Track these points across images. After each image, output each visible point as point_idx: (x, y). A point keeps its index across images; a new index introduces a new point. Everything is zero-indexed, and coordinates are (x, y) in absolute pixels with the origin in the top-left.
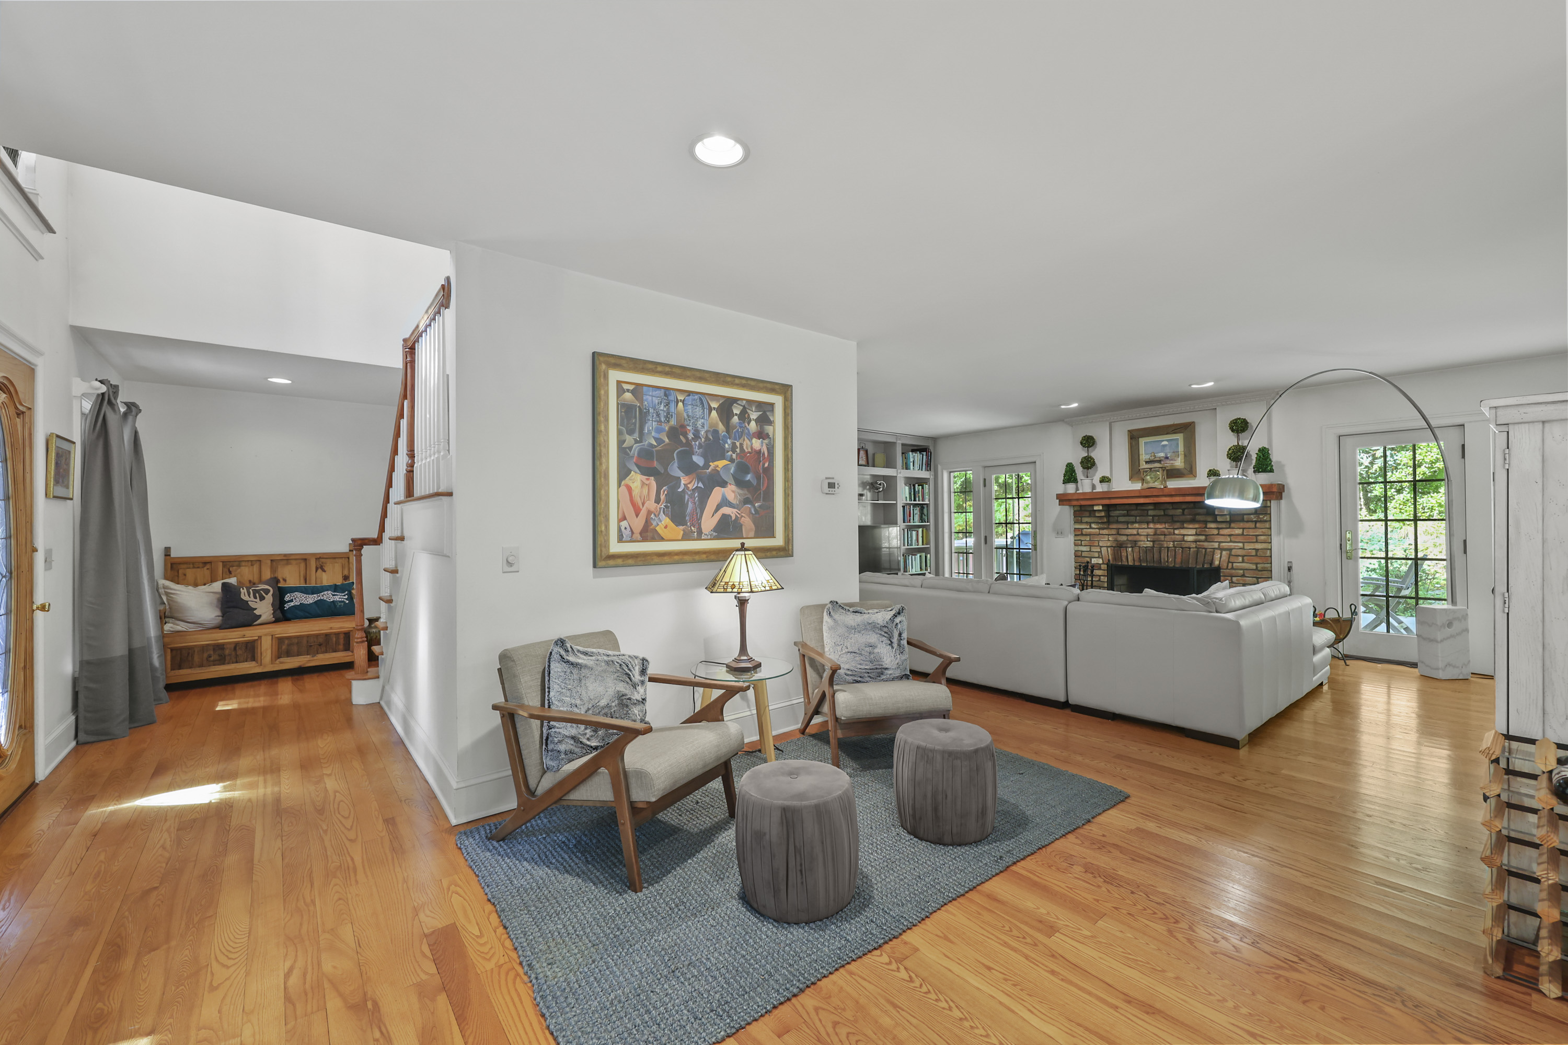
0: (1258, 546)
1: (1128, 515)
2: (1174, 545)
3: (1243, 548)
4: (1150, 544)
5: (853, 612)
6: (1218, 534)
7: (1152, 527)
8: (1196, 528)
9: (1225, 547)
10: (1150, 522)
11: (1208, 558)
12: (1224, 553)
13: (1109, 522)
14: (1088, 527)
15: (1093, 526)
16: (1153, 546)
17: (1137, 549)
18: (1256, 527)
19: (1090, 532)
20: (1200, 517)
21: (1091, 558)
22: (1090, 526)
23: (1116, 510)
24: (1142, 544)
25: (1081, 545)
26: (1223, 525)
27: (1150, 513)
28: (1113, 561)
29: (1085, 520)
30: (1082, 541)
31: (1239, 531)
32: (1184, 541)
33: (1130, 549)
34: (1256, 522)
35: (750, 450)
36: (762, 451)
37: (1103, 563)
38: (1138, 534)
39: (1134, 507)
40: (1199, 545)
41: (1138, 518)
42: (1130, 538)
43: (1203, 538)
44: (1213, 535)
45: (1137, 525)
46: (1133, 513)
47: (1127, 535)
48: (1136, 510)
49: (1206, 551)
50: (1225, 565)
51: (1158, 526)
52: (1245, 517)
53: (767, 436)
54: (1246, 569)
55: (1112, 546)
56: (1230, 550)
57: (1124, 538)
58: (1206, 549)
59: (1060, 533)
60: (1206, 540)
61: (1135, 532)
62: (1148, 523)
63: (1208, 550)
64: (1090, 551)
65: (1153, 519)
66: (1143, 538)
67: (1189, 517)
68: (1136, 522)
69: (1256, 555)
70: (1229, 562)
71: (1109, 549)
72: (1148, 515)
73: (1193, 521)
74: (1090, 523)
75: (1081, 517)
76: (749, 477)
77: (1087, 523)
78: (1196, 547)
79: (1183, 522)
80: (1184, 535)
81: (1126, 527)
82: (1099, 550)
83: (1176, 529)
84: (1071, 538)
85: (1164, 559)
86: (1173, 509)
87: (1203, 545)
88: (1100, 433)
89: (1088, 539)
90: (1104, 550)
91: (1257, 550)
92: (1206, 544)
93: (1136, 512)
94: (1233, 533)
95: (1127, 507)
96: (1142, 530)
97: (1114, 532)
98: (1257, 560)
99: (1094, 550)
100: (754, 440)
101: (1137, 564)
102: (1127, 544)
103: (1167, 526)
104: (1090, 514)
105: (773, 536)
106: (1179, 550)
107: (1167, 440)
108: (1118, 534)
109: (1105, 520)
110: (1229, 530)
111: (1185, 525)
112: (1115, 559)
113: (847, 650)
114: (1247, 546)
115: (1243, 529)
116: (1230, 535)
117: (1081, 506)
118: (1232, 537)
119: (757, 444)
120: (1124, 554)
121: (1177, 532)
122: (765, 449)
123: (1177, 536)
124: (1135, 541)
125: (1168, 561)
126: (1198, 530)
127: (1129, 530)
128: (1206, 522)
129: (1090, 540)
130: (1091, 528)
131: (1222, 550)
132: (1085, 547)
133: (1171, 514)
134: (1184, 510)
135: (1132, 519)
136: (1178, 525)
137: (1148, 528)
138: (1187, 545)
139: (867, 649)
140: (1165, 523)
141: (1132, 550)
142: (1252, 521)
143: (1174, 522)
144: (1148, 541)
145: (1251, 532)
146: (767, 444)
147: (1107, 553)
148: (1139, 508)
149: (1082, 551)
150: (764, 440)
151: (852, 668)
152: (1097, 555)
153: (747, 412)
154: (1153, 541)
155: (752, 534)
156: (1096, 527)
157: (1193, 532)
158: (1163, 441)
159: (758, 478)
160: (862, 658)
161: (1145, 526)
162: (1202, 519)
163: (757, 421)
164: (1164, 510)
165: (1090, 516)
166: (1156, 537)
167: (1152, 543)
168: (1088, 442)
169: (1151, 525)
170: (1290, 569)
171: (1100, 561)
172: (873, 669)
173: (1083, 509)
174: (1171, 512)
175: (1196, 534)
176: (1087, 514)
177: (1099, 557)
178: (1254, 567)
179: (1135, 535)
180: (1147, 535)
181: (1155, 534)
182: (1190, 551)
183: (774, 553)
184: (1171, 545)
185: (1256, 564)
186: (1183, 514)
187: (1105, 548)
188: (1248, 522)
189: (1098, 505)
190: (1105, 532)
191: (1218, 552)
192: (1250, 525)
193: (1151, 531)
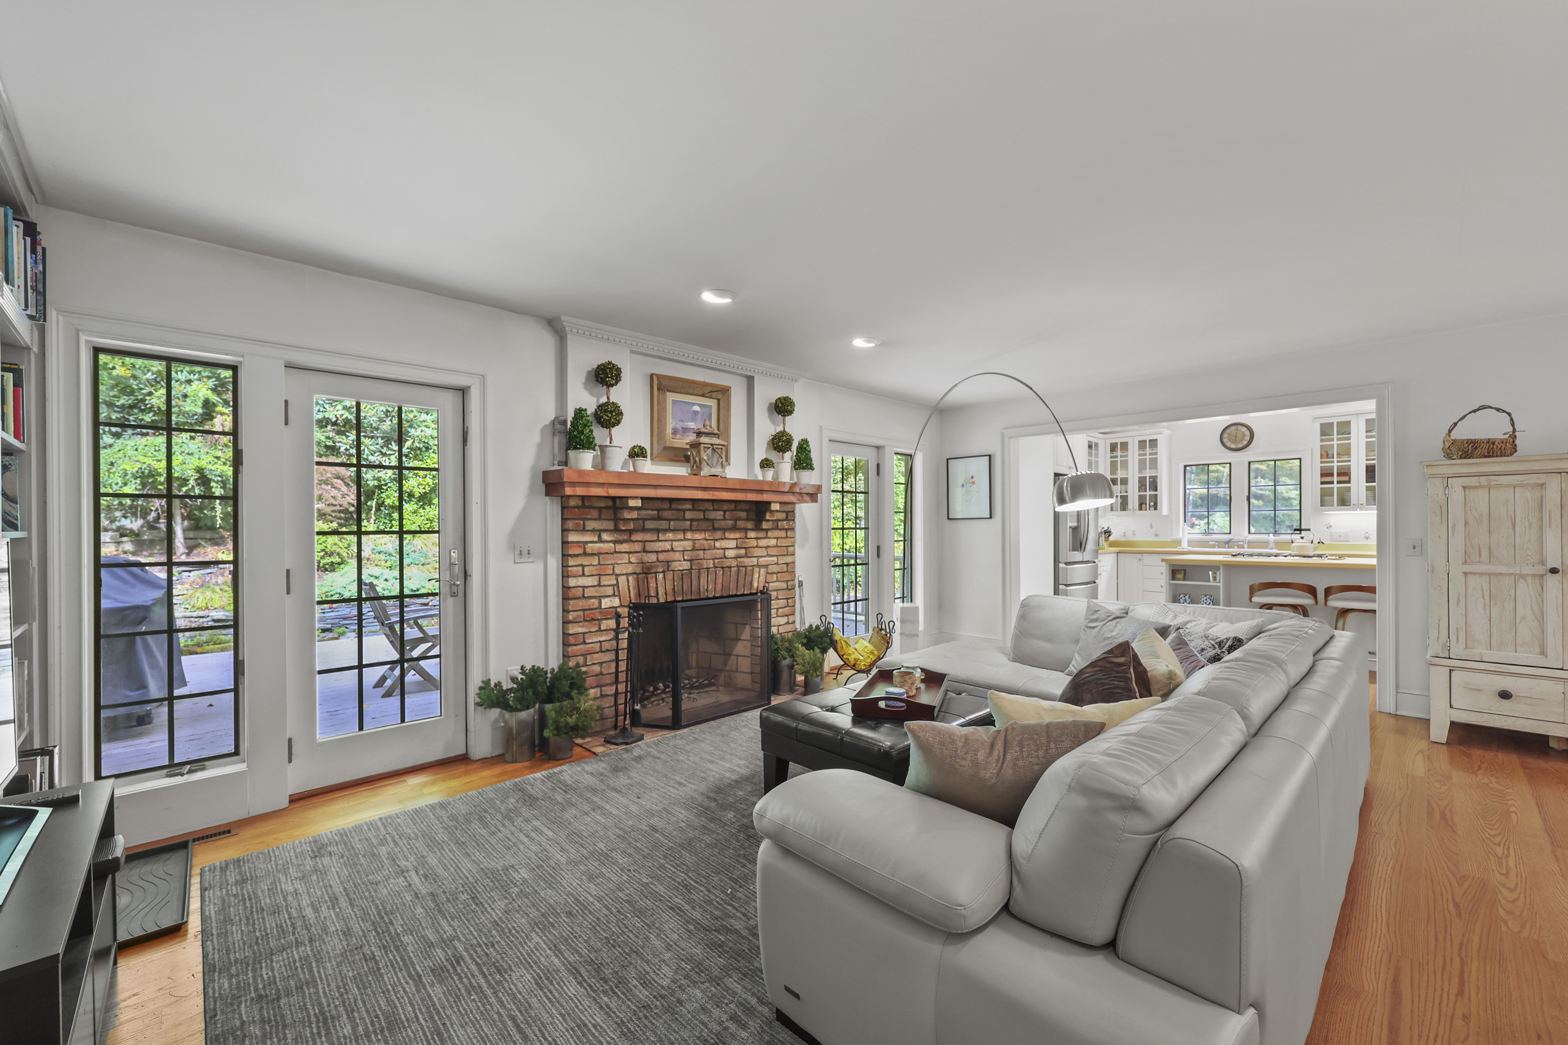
0: (785, 559)
1: (659, 518)
2: (714, 564)
3: (777, 564)
4: (686, 565)
6: (757, 547)
7: (690, 537)
8: (736, 539)
9: (764, 563)
10: (687, 530)
11: (748, 579)
12: (763, 570)
14: (596, 539)
15: (605, 536)
16: (691, 568)
17: (669, 576)
18: (787, 537)
19: (600, 548)
20: (741, 522)
21: (600, 598)
22: (600, 536)
24: (678, 566)
25: (583, 575)
27: (688, 515)
28: (636, 599)
29: (591, 525)
30: (583, 566)
32: (725, 557)
33: (661, 576)
37: (621, 606)
38: (672, 549)
39: (666, 505)
40: (740, 562)
41: (672, 523)
42: (662, 557)
43: (743, 552)
44: (752, 547)
45: (670, 535)
46: (666, 514)
47: (657, 552)
48: (670, 509)
49: (746, 571)
51: (698, 536)
52: (780, 523)
54: (779, 590)
55: (635, 573)
56: (766, 566)
57: (653, 557)
58: (745, 567)
59: (525, 552)
60: (746, 556)
61: (667, 546)
62: (684, 531)
63: (749, 568)
64: (599, 585)
65: (691, 525)
66: (677, 556)
67: (730, 523)
68: (669, 530)
69: (787, 571)
70: (766, 582)
71: (630, 578)
72: (684, 519)
73: (734, 529)
75: (584, 520)
77: (593, 531)
78: (737, 566)
79: (724, 530)
80: (724, 549)
81: (655, 538)
82: (615, 582)
83: (716, 540)
84: (552, 562)
85: (704, 587)
86: (714, 510)
87: (744, 562)
89: (596, 562)
90: (622, 579)
91: (787, 564)
92: (746, 561)
93: (670, 512)
94: (769, 544)
95: (658, 505)
96: (677, 543)
97: (638, 547)
98: (787, 577)
99: (606, 583)
101: (668, 598)
102: (657, 567)
103: (707, 535)
104: (600, 514)
106: (719, 571)
107: (700, 405)
108: (645, 551)
110: (766, 540)
111: (726, 534)
112: (639, 595)
114: (780, 560)
115: (777, 538)
116: (767, 547)
117: (583, 498)
118: (769, 549)
120: (652, 585)
121: (718, 544)
123: (718, 551)
124: (668, 562)
125: (707, 590)
126: (739, 541)
127: (660, 544)
128: (746, 530)
129: (599, 564)
130: (600, 540)
131: (758, 566)
132: (591, 578)
133: (711, 518)
134: (725, 511)
135: (664, 525)
136: (718, 534)
137: (685, 539)
138: (727, 563)
140: (705, 531)
141: (664, 575)
142: (784, 529)
143: (715, 529)
144: (685, 560)
145: (783, 543)
147: (627, 586)
148: (673, 506)
149: (584, 587)
152: (610, 591)
154: (691, 560)
156: (609, 539)
157: (733, 544)
158: (695, 404)
161: (680, 536)
162: (743, 526)
164: (704, 511)
165: (599, 518)
166: (694, 553)
167: (689, 563)
168: (612, 376)
169: (689, 535)
171: (616, 602)
173: (587, 504)
174: (712, 515)
175: (737, 548)
176: (595, 514)
177: (614, 595)
178: (784, 585)
179: (668, 551)
180: (683, 551)
181: (694, 549)
182: (730, 571)
184: (711, 564)
186: (724, 519)
187: (624, 577)
188: (781, 529)
189: (636, 498)
190: (624, 547)
191: (757, 569)
192: (783, 534)
193: (688, 545)
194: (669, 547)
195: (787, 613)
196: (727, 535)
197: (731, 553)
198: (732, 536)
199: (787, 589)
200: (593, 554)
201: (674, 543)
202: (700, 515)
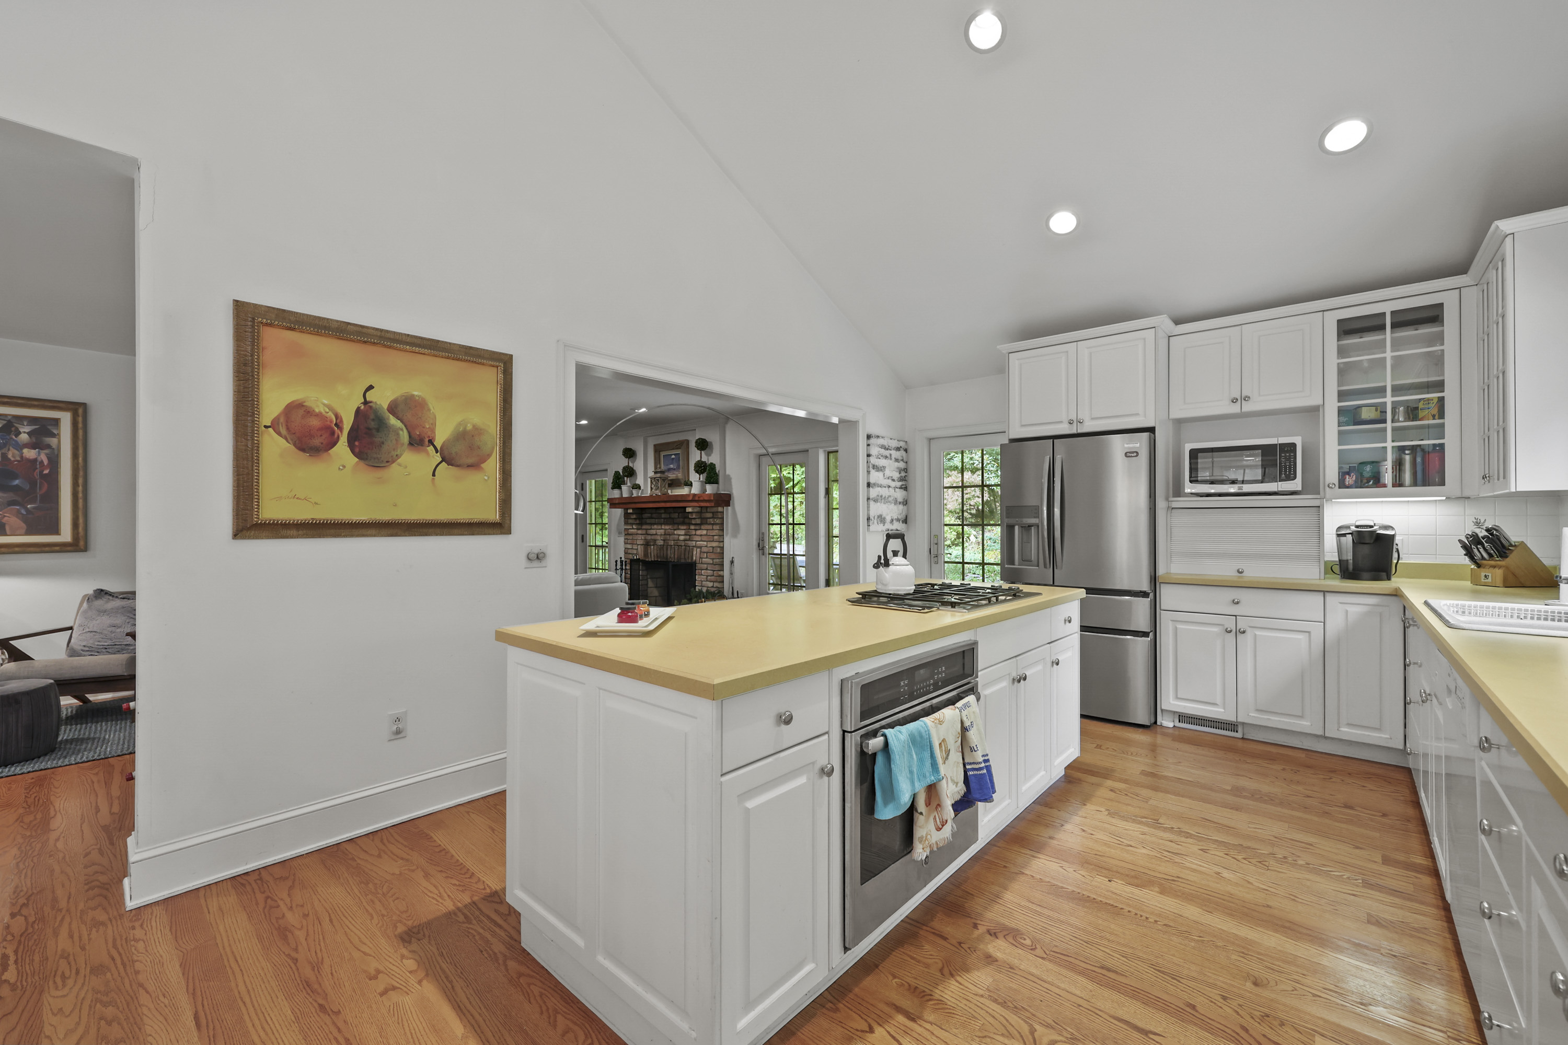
0: (714, 544)
1: (651, 517)
2: (674, 543)
3: (706, 546)
5: (121, 598)
6: (695, 535)
9: (698, 545)
11: (690, 554)
12: (698, 550)
13: (641, 524)
15: (634, 527)
16: (663, 545)
18: (713, 529)
19: (632, 532)
21: (633, 554)
22: (632, 527)
23: (646, 513)
24: (658, 543)
25: (628, 543)
26: (697, 527)
27: (663, 516)
29: (629, 521)
30: (628, 539)
31: (704, 532)
32: (678, 540)
34: (713, 524)
35: (18, 459)
36: (39, 459)
38: (656, 534)
39: (653, 511)
40: (686, 543)
41: (656, 520)
42: (653, 537)
43: (688, 537)
44: (693, 535)
45: (655, 527)
46: (654, 515)
47: (651, 535)
48: (655, 513)
50: (698, 559)
51: (667, 527)
53: (49, 446)
55: (643, 544)
56: (700, 547)
57: (650, 537)
59: (620, 532)
60: (689, 540)
62: (661, 524)
63: (690, 548)
64: (632, 548)
65: (664, 521)
66: (658, 537)
67: (679, 520)
68: (655, 524)
69: (713, 552)
70: (700, 558)
71: (642, 547)
72: (661, 518)
74: (632, 524)
75: (628, 519)
76: (16, 482)
77: (630, 524)
78: (685, 545)
80: (679, 535)
81: (650, 528)
82: (637, 548)
83: (675, 530)
84: (621, 540)
88: (639, 447)
89: (632, 538)
90: (640, 547)
91: (713, 547)
92: (690, 543)
93: (656, 515)
94: (702, 533)
95: (649, 510)
97: (644, 532)
98: (713, 556)
99: (635, 548)
100: (25, 451)
101: (656, 560)
102: (651, 542)
103: (671, 527)
104: (630, 516)
105: (57, 532)
107: (674, 454)
108: (646, 534)
109: (638, 522)
112: (645, 555)
113: (88, 630)
114: (710, 544)
115: (707, 530)
116: (701, 535)
117: (625, 509)
118: (702, 537)
119: (29, 453)
121: (675, 532)
122: (43, 458)
123: (676, 536)
124: (655, 540)
127: (652, 530)
130: (633, 529)
131: (698, 547)
132: (630, 545)
133: (672, 517)
135: (653, 521)
136: (676, 527)
137: (662, 529)
139: (109, 629)
140: (670, 524)
142: (711, 524)
143: (674, 524)
144: (661, 540)
145: (711, 533)
146: (47, 454)
147: (641, 550)
148: (657, 511)
149: (628, 549)
150: (42, 450)
151: (89, 645)
152: (636, 552)
153: (14, 426)
154: (664, 540)
155: (23, 531)
157: (683, 532)
158: (672, 455)
159: (33, 484)
160: (101, 636)
161: (660, 527)
163: (28, 433)
164: (669, 514)
165: (631, 518)
166: (665, 536)
167: (663, 542)
168: (629, 453)
169: (663, 527)
170: (732, 562)
171: (638, 557)
172: (111, 645)
174: (673, 515)
175: (685, 535)
177: (637, 554)
178: (712, 562)
180: (661, 535)
181: (665, 534)
183: (57, 548)
184: (672, 543)
185: (713, 559)
188: (709, 524)
189: (630, 508)
190: (640, 532)
191: (695, 549)
192: (710, 527)
193: (662, 531)
194: (655, 533)
195: (713, 580)
196: (680, 527)
197: (682, 538)
198: (682, 527)
199: (713, 564)
200: (630, 534)
201: (658, 531)
202: (668, 516)
